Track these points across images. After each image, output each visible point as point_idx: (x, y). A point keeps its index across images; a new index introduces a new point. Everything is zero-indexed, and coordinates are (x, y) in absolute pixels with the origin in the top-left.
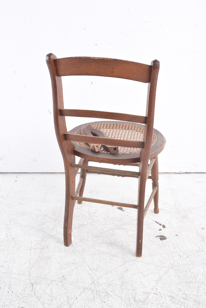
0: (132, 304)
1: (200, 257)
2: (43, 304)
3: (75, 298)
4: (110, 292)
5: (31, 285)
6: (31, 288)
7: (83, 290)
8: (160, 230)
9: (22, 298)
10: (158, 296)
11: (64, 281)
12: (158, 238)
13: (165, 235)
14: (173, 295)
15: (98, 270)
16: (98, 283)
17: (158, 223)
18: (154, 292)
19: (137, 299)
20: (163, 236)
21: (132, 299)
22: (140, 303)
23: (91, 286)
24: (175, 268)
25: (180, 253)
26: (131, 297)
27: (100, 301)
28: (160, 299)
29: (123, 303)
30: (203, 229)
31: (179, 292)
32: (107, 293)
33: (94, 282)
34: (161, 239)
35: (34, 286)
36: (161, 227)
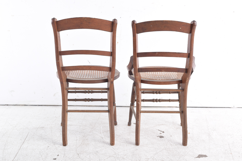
3: (104, 160)
4: (125, 158)
5: (78, 154)
6: (77, 156)
7: (109, 157)
8: (161, 133)
9: (72, 159)
10: (154, 160)
11: (97, 153)
12: (159, 137)
13: (163, 136)
14: (163, 160)
15: (119, 149)
16: (118, 154)
17: (160, 131)
18: (152, 158)
20: (162, 136)
23: (114, 155)
24: (167, 149)
25: (171, 144)
26: (137, 160)
30: (189, 133)
31: (167, 159)
32: (123, 158)
33: (116, 154)
34: (160, 137)
35: (79, 155)
36: (162, 132)
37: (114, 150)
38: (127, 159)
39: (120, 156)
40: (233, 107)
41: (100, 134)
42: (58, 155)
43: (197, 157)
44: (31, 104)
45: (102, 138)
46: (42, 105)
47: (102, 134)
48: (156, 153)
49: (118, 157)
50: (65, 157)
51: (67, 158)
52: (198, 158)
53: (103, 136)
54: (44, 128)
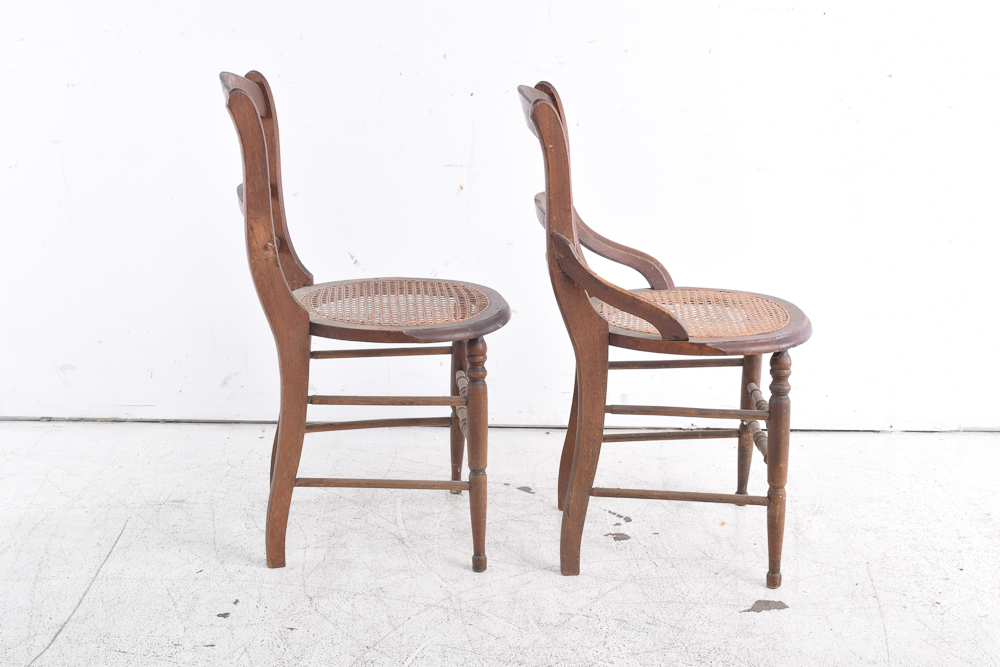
0: (532, 627)
1: (703, 567)
2: (335, 624)
4: (484, 612)
5: (309, 599)
6: (308, 603)
7: (424, 608)
8: (618, 524)
11: (382, 595)
12: (611, 539)
13: (628, 533)
14: (626, 619)
16: (459, 600)
17: (615, 514)
18: (584, 613)
19: (543, 621)
20: (622, 534)
21: (532, 622)
22: (549, 627)
23: (442, 602)
24: (639, 582)
25: (656, 561)
26: (530, 618)
27: (460, 622)
28: (596, 622)
29: (512, 626)
30: (723, 524)
32: (478, 613)
33: (450, 598)
34: (615, 539)
35: (315, 601)
36: (622, 521)
37: (444, 585)
38: (491, 615)
39: (464, 606)
40: (890, 430)
41: (393, 526)
42: (236, 602)
43: (749, 611)
44: (139, 417)
45: (401, 540)
46: (177, 422)
47: (402, 526)
48: (597, 594)
49: (457, 607)
50: (261, 608)
51: (268, 611)
52: (752, 613)
53: (404, 534)
54: (184, 505)
